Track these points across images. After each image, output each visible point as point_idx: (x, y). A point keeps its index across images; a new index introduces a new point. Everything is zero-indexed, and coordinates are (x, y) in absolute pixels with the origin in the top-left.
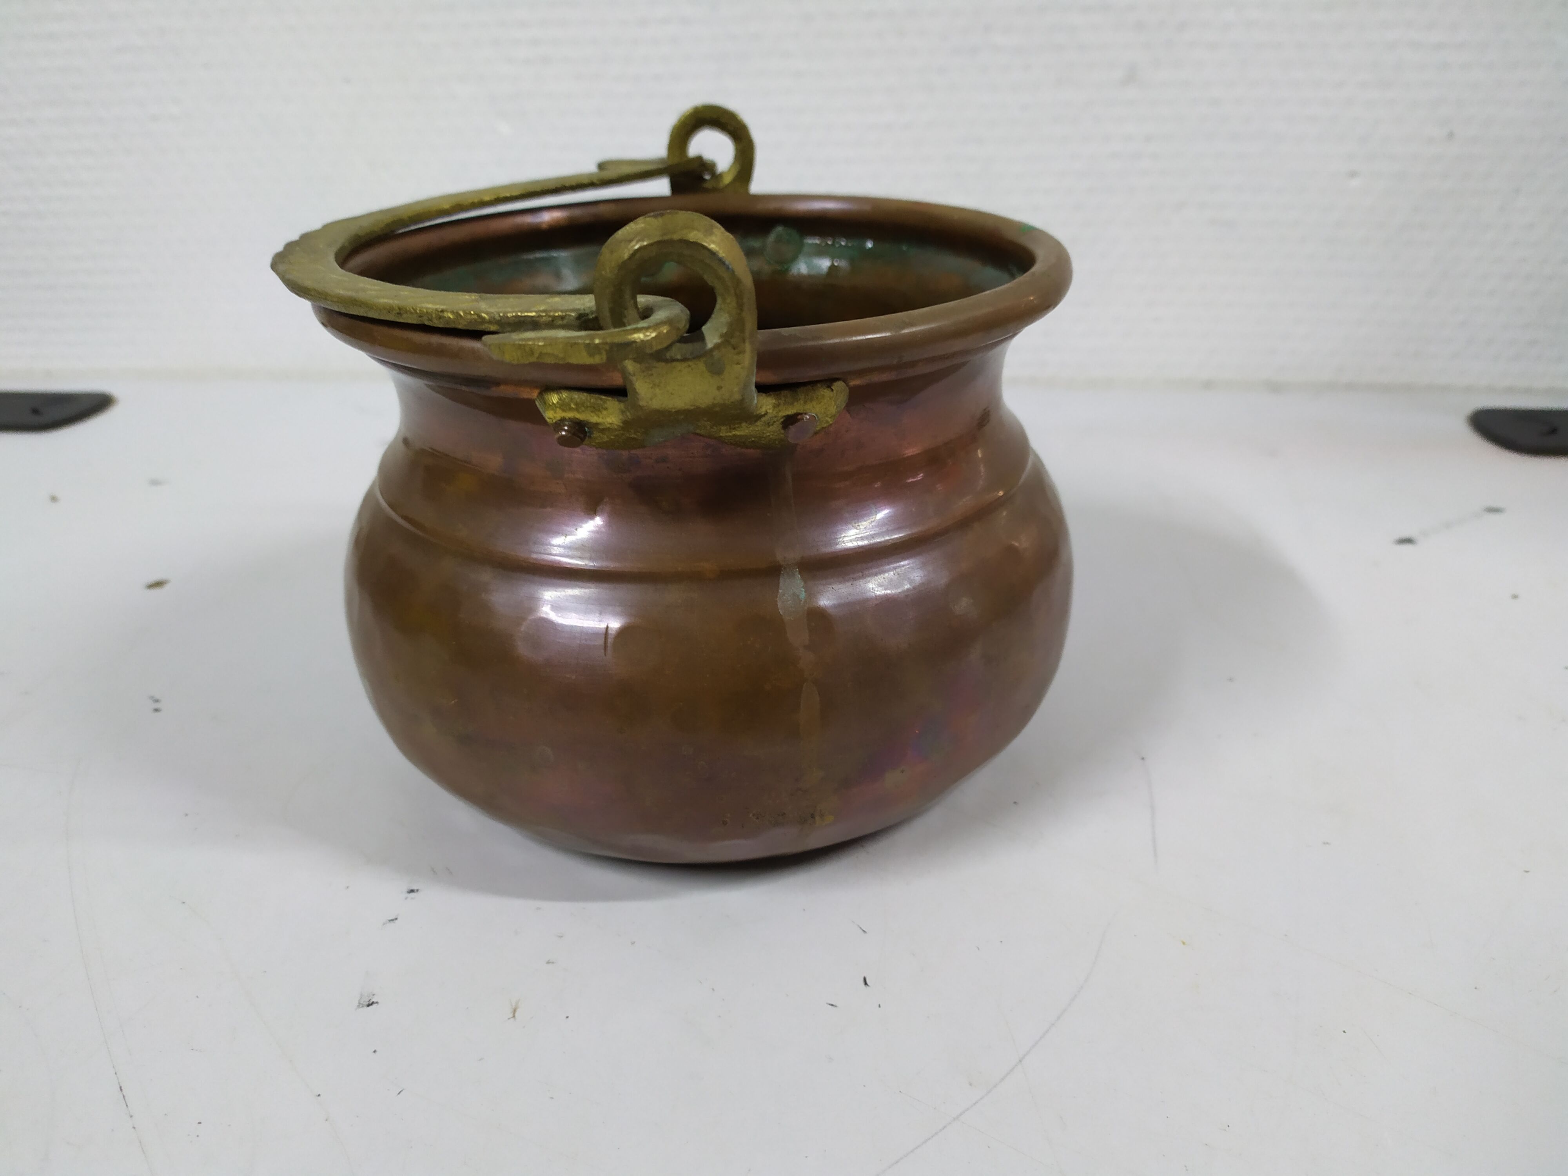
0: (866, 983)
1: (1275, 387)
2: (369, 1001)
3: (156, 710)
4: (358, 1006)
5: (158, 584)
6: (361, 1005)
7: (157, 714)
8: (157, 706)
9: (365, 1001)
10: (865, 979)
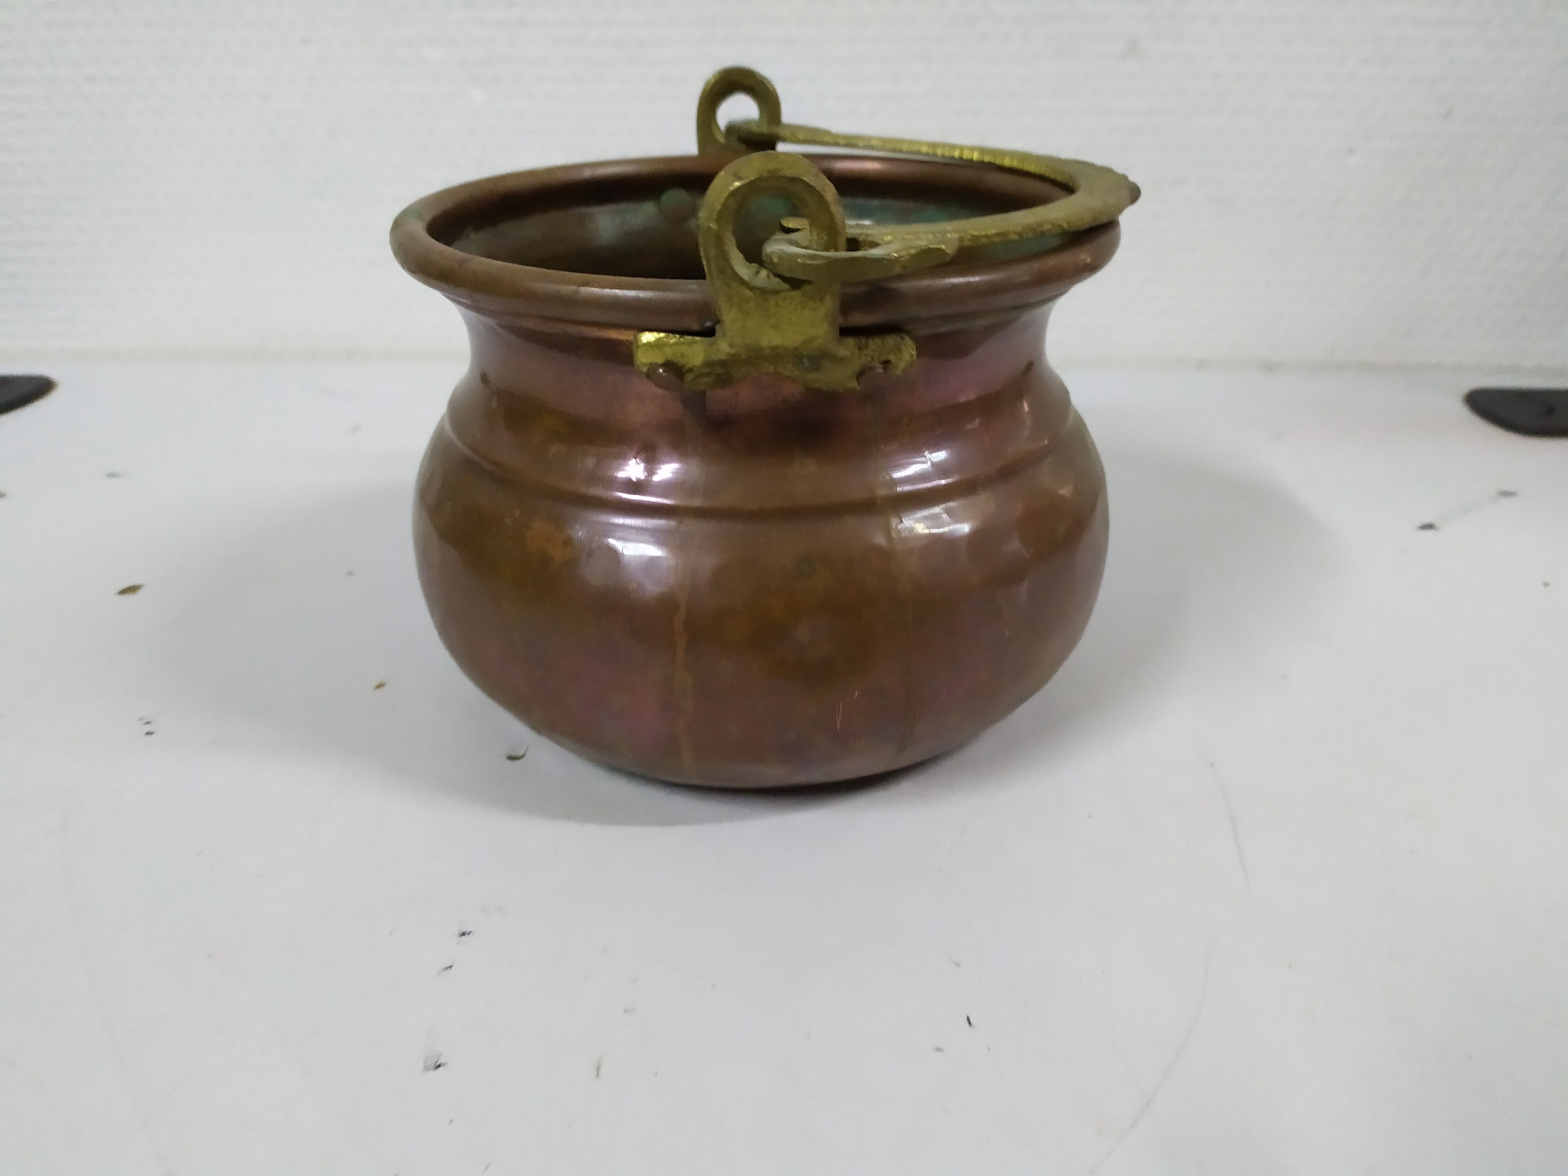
0: (970, 1023)
1: (1269, 367)
2: (436, 1062)
3: (148, 733)
4: (424, 1071)
5: (131, 590)
6: (426, 1069)
7: (149, 737)
8: (148, 728)
9: (432, 1062)
10: (968, 1019)
